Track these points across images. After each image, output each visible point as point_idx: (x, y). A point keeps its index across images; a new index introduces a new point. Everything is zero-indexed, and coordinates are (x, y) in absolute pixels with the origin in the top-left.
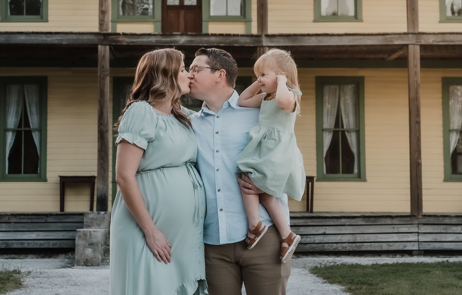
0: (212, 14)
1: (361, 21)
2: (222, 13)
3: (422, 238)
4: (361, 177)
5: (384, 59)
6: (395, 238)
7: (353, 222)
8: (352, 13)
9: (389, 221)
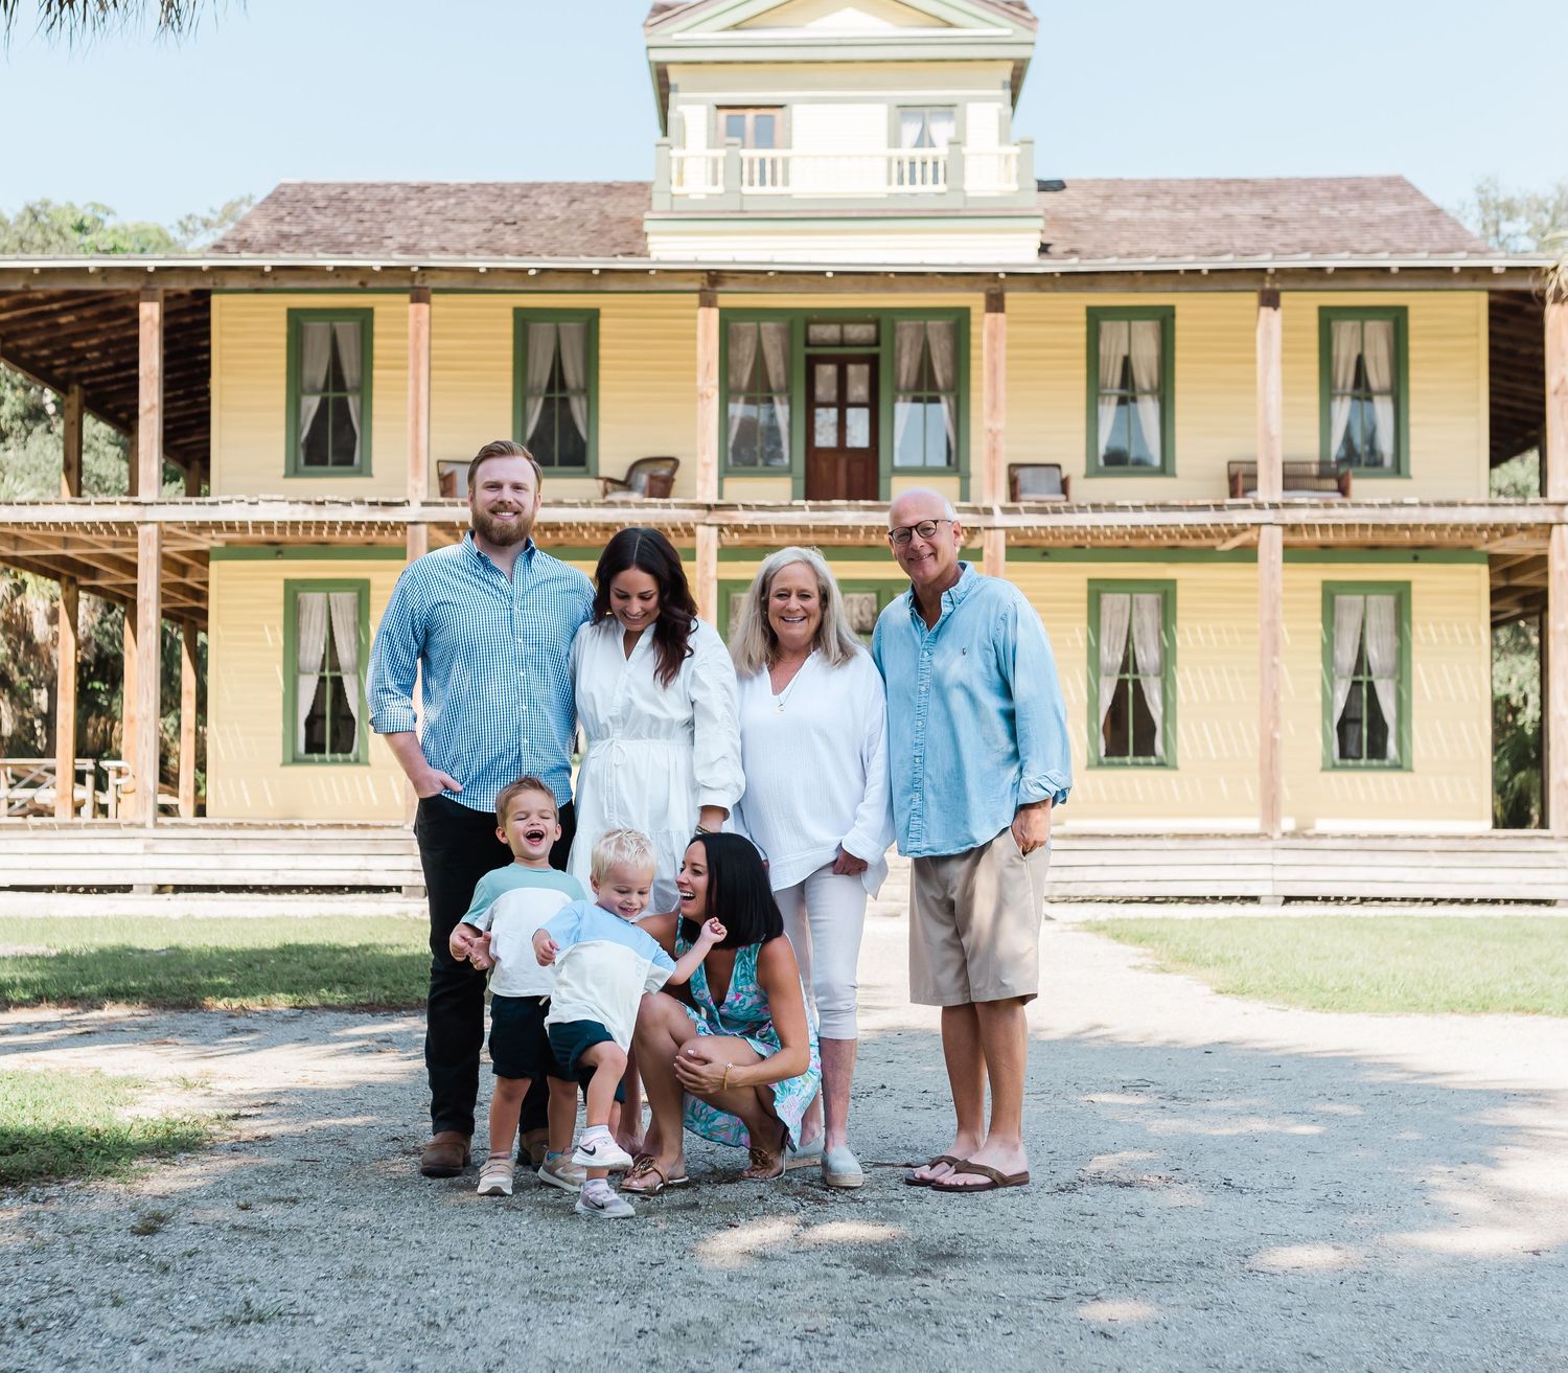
0: (897, 463)
1: (1173, 475)
2: (916, 461)
3: (1279, 874)
4: (1165, 763)
5: (1213, 547)
6: (1230, 873)
7: (1154, 844)
8: (1157, 462)
9: (1221, 843)
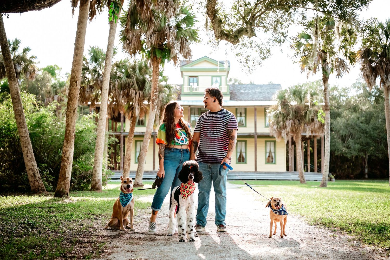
4: (246, 163)
8: (244, 125)
